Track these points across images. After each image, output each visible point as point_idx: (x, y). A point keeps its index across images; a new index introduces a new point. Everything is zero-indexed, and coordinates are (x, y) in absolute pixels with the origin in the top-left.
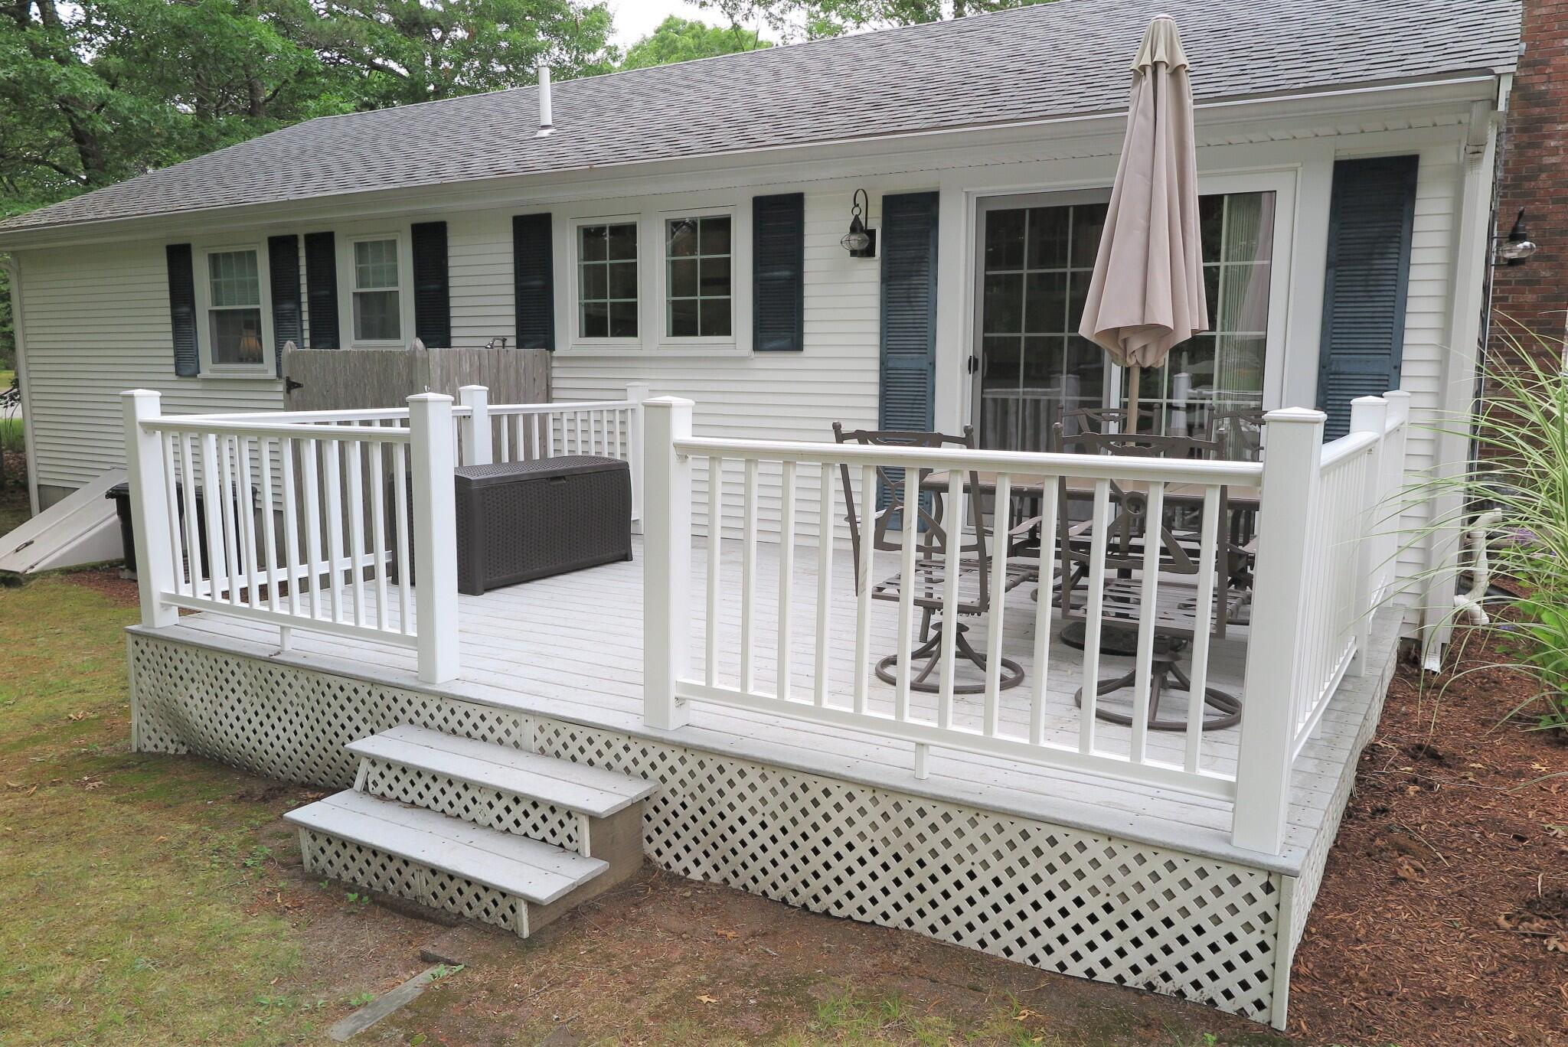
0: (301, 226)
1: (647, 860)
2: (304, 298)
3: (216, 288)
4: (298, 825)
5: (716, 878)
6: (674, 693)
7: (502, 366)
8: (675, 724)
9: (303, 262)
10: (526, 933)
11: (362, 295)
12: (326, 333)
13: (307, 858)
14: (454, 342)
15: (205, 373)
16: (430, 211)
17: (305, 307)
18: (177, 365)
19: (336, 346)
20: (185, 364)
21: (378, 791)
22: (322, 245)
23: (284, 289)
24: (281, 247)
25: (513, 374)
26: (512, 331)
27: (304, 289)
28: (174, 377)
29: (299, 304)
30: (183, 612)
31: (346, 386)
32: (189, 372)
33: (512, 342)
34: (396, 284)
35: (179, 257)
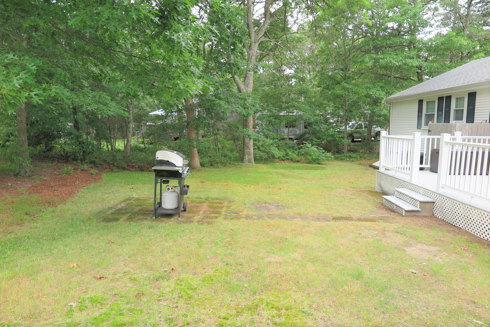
0: (445, 94)
1: (433, 214)
2: (444, 111)
3: (427, 109)
4: (383, 198)
5: (442, 219)
6: (441, 185)
7: (479, 127)
8: (441, 191)
9: (444, 103)
10: (404, 215)
11: (456, 110)
12: (447, 120)
13: (384, 203)
14: (475, 121)
15: (423, 128)
16: (472, 90)
17: (444, 113)
18: (417, 126)
19: (449, 122)
20: (419, 126)
21: (397, 196)
22: (449, 98)
23: (440, 109)
24: (440, 99)
25: (483, 129)
26: (488, 119)
27: (444, 109)
28: (417, 129)
29: (443, 112)
30: (386, 169)
31: (439, 131)
32: (419, 128)
33: (488, 121)
34: (463, 107)
35: (421, 102)
